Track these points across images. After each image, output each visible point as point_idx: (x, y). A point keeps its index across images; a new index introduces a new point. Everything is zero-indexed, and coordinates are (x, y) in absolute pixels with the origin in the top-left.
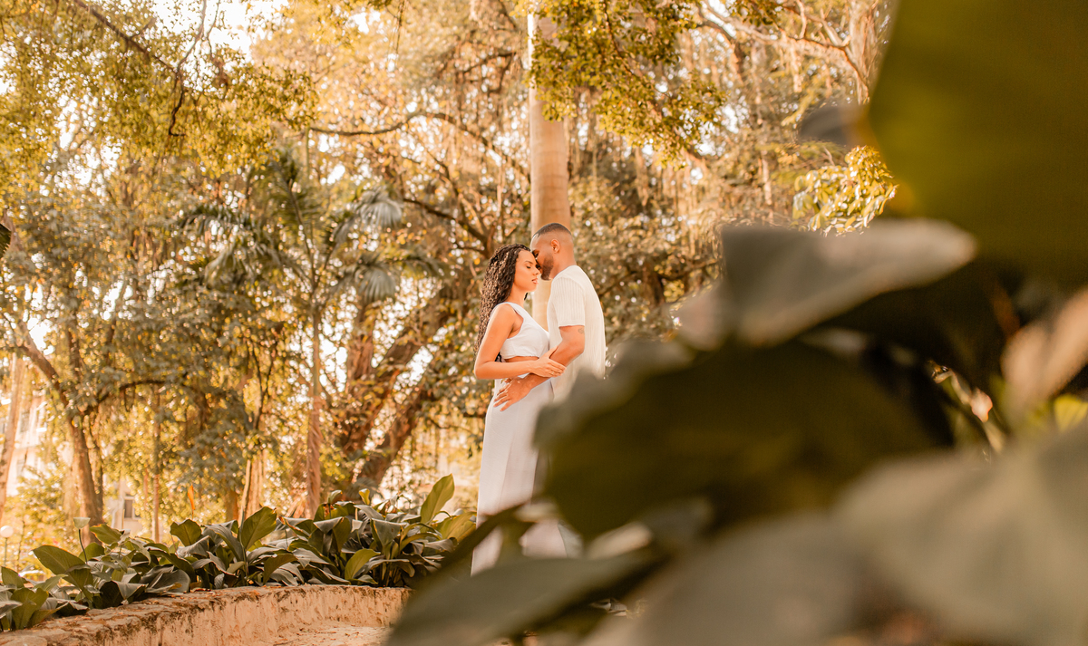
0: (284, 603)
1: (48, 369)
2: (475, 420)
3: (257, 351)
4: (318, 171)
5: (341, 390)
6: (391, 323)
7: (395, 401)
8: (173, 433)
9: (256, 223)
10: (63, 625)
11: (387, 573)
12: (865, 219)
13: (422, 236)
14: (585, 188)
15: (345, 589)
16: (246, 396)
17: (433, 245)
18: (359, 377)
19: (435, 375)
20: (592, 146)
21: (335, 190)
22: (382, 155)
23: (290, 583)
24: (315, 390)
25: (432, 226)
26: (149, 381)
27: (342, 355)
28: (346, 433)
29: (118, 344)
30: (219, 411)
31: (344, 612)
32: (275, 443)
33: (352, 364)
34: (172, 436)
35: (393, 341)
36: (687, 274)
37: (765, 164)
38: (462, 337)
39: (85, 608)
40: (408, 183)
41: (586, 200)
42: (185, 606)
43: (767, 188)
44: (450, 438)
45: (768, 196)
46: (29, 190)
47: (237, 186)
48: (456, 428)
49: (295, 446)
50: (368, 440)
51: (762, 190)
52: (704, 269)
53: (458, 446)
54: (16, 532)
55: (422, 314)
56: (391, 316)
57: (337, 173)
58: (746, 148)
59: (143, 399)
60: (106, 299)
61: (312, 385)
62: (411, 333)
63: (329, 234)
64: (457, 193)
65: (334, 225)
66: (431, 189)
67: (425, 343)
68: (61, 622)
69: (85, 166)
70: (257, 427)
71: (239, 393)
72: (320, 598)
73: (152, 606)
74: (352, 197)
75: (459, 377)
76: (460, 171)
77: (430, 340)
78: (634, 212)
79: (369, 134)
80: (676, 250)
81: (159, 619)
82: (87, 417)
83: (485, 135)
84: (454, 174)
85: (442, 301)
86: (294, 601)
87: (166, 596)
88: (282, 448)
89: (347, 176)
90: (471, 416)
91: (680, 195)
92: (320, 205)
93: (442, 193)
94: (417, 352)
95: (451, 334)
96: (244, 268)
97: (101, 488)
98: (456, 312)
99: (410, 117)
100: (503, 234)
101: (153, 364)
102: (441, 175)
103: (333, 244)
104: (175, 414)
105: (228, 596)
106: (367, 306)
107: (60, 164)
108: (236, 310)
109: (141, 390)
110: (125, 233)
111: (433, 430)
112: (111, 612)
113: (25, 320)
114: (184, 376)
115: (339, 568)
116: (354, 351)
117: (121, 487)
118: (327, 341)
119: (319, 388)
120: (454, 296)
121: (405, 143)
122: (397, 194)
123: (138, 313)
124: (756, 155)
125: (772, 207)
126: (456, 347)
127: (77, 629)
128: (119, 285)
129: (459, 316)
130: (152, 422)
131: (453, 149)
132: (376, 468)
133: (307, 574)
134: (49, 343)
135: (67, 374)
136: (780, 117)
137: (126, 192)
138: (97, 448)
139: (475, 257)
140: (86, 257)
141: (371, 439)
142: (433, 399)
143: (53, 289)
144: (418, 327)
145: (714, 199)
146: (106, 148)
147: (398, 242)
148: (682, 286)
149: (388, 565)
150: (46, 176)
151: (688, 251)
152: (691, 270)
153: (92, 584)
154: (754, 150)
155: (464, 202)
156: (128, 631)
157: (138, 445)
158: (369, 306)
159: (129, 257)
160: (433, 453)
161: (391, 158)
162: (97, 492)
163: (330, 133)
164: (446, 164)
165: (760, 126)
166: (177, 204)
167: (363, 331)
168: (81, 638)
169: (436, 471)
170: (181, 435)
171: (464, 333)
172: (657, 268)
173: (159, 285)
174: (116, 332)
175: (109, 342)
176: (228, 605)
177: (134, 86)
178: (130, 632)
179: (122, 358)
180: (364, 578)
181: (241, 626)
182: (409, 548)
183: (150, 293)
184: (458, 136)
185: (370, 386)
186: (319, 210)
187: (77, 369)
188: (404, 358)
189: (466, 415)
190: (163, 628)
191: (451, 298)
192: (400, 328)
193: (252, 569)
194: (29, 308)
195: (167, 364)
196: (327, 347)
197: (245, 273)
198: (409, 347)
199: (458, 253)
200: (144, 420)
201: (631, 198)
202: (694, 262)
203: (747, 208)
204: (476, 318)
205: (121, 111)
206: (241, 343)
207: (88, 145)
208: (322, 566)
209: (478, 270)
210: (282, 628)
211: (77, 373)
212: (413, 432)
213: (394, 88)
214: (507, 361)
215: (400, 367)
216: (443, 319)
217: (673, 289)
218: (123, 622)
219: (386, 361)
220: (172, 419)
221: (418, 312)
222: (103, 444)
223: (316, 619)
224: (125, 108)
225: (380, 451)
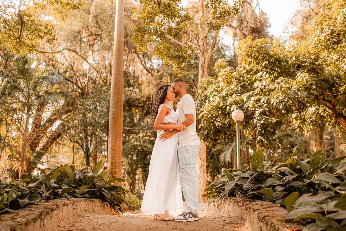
0: (74, 206)
3: (6, 116)
7: (47, 136)
12: (224, 93)
16: (2, 131)
22: (52, 60)
23: (69, 198)
28: (31, 144)
35: (48, 118)
44: (63, 148)
53: (65, 151)
55: (60, 110)
64: (75, 75)
70: (4, 141)
81: (43, 215)
93: (68, 74)
94: (56, 121)
99: (63, 50)
100: (88, 89)
102: (71, 69)
111: (58, 145)
116: (35, 119)
141: (38, 147)
161: (55, 62)
168: (21, 225)
178: (36, 221)
180: (86, 195)
181: (64, 215)
186: (32, 74)
188: (52, 123)
189: (71, 141)
190: (44, 218)
212: (52, 146)
215: (50, 126)
216: (66, 112)
218: (33, 217)
225: (40, 151)
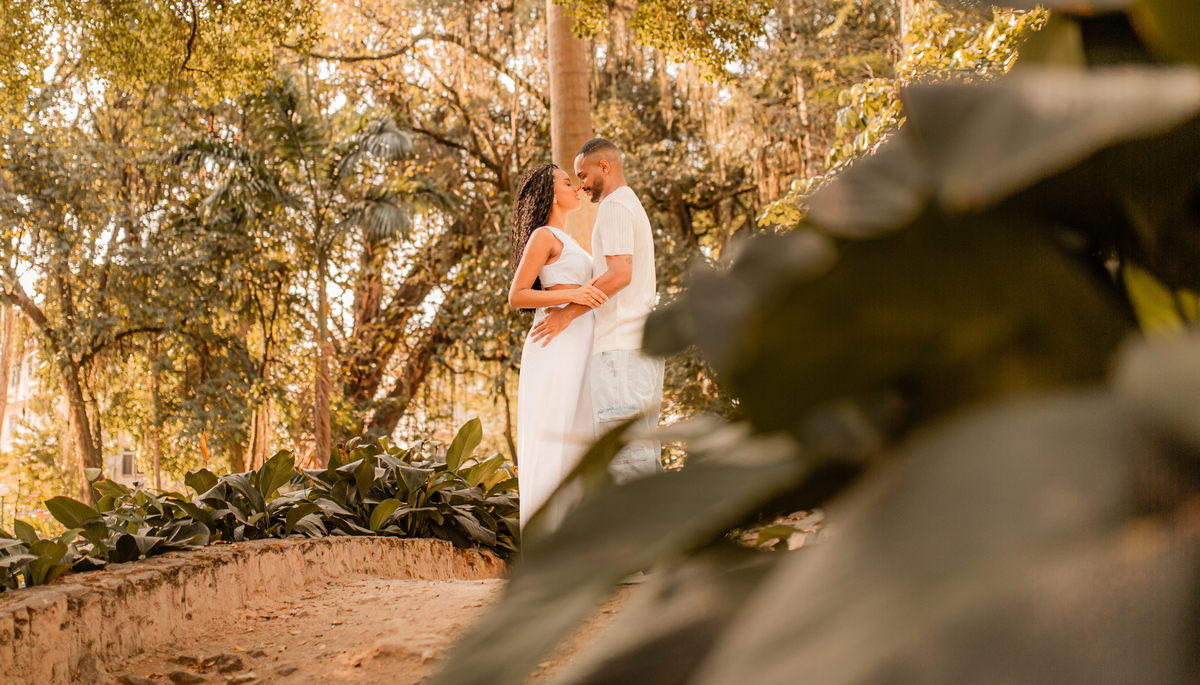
0: (310, 555)
1: (40, 318)
2: (492, 363)
3: (259, 294)
4: (317, 101)
5: (348, 335)
6: (401, 262)
7: (407, 346)
8: (172, 383)
9: (255, 157)
10: (82, 580)
11: (413, 524)
13: (431, 167)
14: (605, 112)
15: (372, 540)
16: (249, 343)
17: (444, 176)
18: (369, 320)
19: (449, 316)
20: (610, 68)
21: (337, 121)
22: (387, 81)
23: (314, 535)
24: (321, 335)
25: (442, 157)
26: (146, 329)
27: (349, 298)
28: (356, 380)
29: (112, 290)
30: (220, 360)
31: (371, 564)
32: (280, 391)
33: (360, 307)
34: (172, 387)
35: (402, 281)
36: (717, 202)
37: (799, 80)
38: (479, 275)
39: (104, 562)
40: (414, 111)
41: (607, 125)
42: (208, 559)
43: (803, 107)
44: (466, 383)
45: (803, 116)
46: (13, 127)
47: (231, 120)
48: (472, 373)
49: (303, 394)
50: (379, 387)
51: (798, 111)
52: (735, 197)
53: (475, 392)
54: (12, 491)
55: (433, 251)
56: (400, 254)
57: (339, 101)
58: (778, 65)
59: (139, 348)
60: (98, 242)
61: (319, 331)
62: (423, 272)
63: (333, 167)
64: (468, 121)
65: (338, 158)
66: (440, 117)
67: (438, 283)
68: (79, 577)
69: (70, 100)
70: (262, 376)
71: (242, 340)
72: (347, 550)
73: (173, 560)
74: (356, 127)
75: (475, 318)
76: (470, 96)
77: (442, 279)
78: (660, 137)
79: (373, 59)
80: (705, 177)
81: (181, 574)
82: (82, 368)
83: (497, 57)
84: (464, 101)
85: (455, 237)
86: (319, 553)
87: (186, 550)
88: (289, 396)
89: (348, 106)
90: (489, 359)
91: (708, 117)
92: (323, 136)
93: (451, 121)
94: (428, 293)
95: (466, 272)
96: (243, 206)
97: (100, 443)
98: (470, 247)
99: (416, 39)
100: (519, 164)
101: (150, 311)
102: (450, 101)
103: (337, 178)
104: (174, 363)
105: (251, 548)
106: (375, 244)
107: (44, 100)
108: (237, 252)
109: (139, 339)
110: (116, 171)
111: (448, 376)
112: (129, 567)
113: (13, 266)
114: (183, 323)
115: (363, 518)
116: (361, 293)
117: (119, 441)
118: (332, 282)
119: (326, 333)
120: (468, 232)
121: (410, 68)
122: (404, 123)
123: (131, 258)
124: (790, 71)
125: (808, 128)
126: (470, 286)
127: (97, 584)
128: (111, 226)
129: (474, 252)
130: (150, 373)
131: (462, 73)
132: (388, 417)
133: (331, 525)
134: (39, 291)
135: (59, 322)
136: (815, 30)
137: (116, 127)
138: (94, 401)
139: (490, 189)
140: (77, 198)
141: (383, 387)
142: (449, 342)
143: (43, 233)
144: (430, 266)
145: (745, 121)
146: (93, 81)
147: (406, 174)
148: (711, 215)
149: (414, 514)
150: (30, 113)
151: (719, 178)
152: (721, 199)
153: (108, 537)
154: (787, 66)
155: (476, 131)
156: (150, 585)
157: (136, 397)
158: (378, 244)
159: (121, 198)
160: (449, 400)
161: (397, 84)
162: (96, 447)
163: (329, 59)
164: (456, 90)
165: (794, 40)
166: (170, 139)
167: (372, 270)
168: (102, 594)
169: (452, 420)
170: (181, 386)
171: (479, 270)
172: (684, 197)
173: (154, 227)
174: (109, 277)
175: (102, 287)
176: (252, 558)
177: (122, 11)
178: (152, 587)
179: (117, 306)
180: (391, 529)
181: (266, 580)
182: (436, 496)
183: (144, 236)
184: (468, 58)
185: (380, 330)
186: (322, 142)
187: (70, 317)
188: (415, 299)
189: (483, 358)
190: (185, 583)
191: (465, 234)
192: (409, 267)
193: (274, 520)
194: (17, 252)
195: (165, 310)
196: (332, 289)
197: (245, 212)
198: (420, 287)
199: (470, 185)
200: (142, 371)
201: (655, 121)
202: (725, 189)
203: (782, 130)
204: (492, 254)
205: (108, 39)
206: (243, 285)
207: (74, 79)
208: (347, 517)
209: (492, 203)
210: (308, 582)
211: (69, 322)
212: (427, 378)
213: (398, 9)
214: (547, 289)
215: (412, 308)
216: (456, 257)
217: (702, 218)
218: (145, 576)
219: (396, 302)
220: (172, 370)
221: (429, 250)
222: (99, 396)
223: (343, 572)
224: (114, 36)
225: (391, 400)
